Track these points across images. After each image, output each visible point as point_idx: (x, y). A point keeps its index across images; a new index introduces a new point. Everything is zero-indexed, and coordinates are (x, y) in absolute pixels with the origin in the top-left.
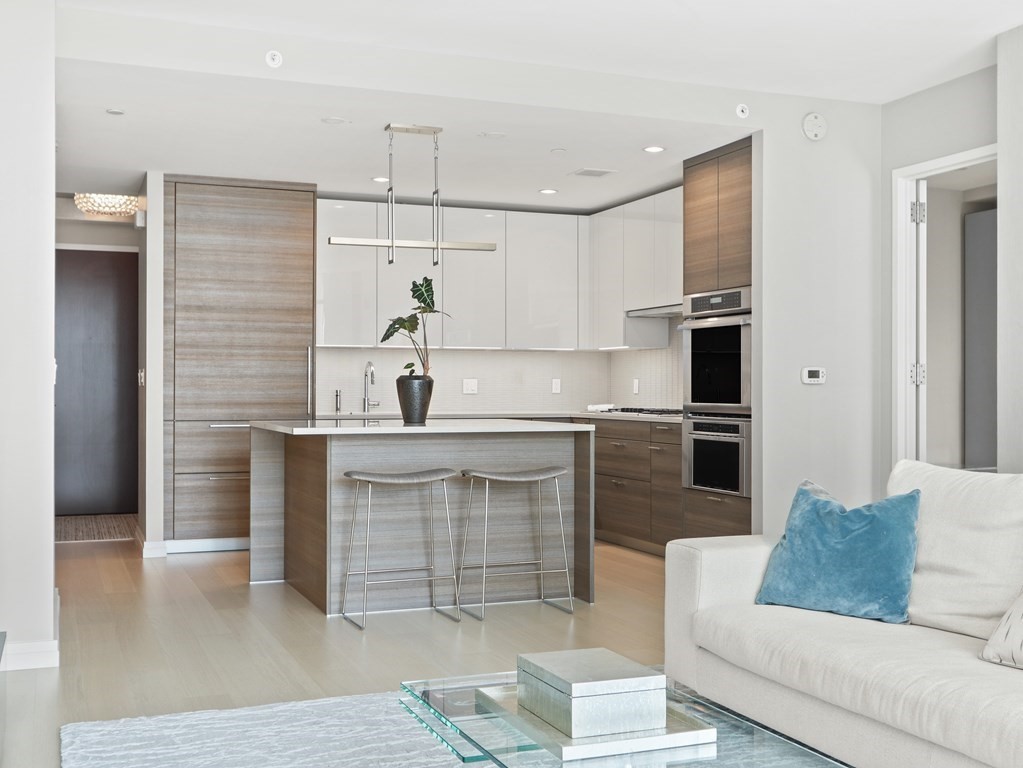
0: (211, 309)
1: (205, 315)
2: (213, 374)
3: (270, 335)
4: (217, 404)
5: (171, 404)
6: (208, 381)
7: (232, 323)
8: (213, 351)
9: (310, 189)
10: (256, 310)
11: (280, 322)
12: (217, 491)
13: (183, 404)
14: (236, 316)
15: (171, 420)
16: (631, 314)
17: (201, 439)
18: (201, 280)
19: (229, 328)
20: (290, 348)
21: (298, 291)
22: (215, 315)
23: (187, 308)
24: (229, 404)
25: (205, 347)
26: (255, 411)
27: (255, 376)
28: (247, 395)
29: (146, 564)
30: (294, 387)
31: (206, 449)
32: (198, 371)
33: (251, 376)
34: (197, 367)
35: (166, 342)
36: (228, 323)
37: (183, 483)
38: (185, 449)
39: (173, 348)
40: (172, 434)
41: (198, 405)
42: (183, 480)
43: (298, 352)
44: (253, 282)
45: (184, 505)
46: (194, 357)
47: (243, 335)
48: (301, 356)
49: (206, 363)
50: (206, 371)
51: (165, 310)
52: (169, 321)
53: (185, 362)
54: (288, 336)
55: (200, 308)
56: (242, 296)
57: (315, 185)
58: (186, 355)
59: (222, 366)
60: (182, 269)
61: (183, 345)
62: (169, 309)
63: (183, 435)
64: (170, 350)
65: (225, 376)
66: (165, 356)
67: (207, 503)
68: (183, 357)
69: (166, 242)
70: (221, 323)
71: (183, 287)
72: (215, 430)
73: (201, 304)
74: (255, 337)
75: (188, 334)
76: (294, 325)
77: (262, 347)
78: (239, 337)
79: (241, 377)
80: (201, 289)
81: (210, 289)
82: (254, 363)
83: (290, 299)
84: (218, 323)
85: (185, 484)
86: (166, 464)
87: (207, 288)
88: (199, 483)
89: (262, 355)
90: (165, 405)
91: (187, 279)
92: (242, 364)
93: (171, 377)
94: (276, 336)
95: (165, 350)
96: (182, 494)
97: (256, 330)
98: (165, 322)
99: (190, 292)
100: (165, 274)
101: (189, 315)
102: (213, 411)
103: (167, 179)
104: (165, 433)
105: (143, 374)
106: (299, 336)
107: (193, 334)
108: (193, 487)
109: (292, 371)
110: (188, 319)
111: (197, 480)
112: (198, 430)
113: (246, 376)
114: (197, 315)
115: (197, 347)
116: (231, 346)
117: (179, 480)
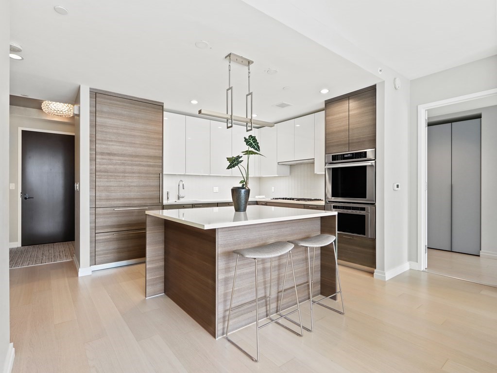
0: (114, 155)
1: (112, 157)
2: (116, 185)
3: (143, 168)
4: (118, 199)
5: (94, 200)
6: (113, 188)
7: (124, 162)
8: (116, 174)
9: (161, 104)
10: (137, 156)
11: (148, 162)
12: (118, 240)
13: (100, 199)
14: (127, 159)
15: (94, 208)
16: (279, 163)
17: (110, 216)
18: (109, 141)
19: (123, 164)
20: (152, 174)
21: (155, 149)
22: (117, 158)
23: (102, 154)
24: (123, 199)
25: (111, 172)
26: (136, 202)
27: (136, 186)
28: (132, 195)
29: (80, 280)
30: (154, 191)
31: (112, 220)
32: (108, 184)
33: (135, 186)
34: (107, 182)
35: (91, 170)
36: (123, 162)
37: (99, 237)
38: (101, 221)
39: (94, 174)
40: (95, 215)
41: (108, 199)
42: (100, 236)
43: (156, 176)
44: (134, 143)
45: (100, 248)
46: (106, 177)
47: (130, 167)
48: (157, 177)
49: (112, 180)
50: (112, 184)
51: (90, 154)
52: (93, 160)
53: (101, 179)
54: (151, 169)
55: (109, 154)
56: (130, 150)
57: (163, 103)
58: (102, 176)
59: (120, 182)
60: (99, 135)
61: (100, 171)
62: (93, 154)
63: (100, 214)
64: (93, 173)
65: (122, 186)
66: (90, 176)
67: (113, 246)
68: (99, 177)
69: (91, 121)
70: (119, 161)
71: (100, 144)
72: (117, 211)
73: (109, 152)
74: (136, 168)
75: (102, 166)
76: (154, 164)
77: (139, 173)
78: (128, 168)
79: (129, 186)
80: (109, 145)
81: (114, 145)
82: (135, 180)
83: (152, 152)
84: (118, 161)
85: (101, 238)
86: (91, 229)
87: (112, 145)
88: (108, 237)
89: (139, 177)
90: (91, 200)
91: (102, 140)
92: (130, 180)
93: (94, 187)
94: (146, 168)
95: (90, 173)
96: (100, 243)
97: (137, 165)
98: (90, 160)
99: (104, 146)
100: (91, 137)
101: (103, 157)
102: (115, 202)
103: (92, 90)
104: (91, 214)
105: (78, 185)
106: (156, 169)
107: (105, 166)
108: (105, 239)
109: (152, 184)
110: (103, 159)
111: (108, 235)
112: (108, 212)
113: (132, 186)
114: (107, 157)
115: (108, 172)
116: (124, 172)
117: (98, 236)
